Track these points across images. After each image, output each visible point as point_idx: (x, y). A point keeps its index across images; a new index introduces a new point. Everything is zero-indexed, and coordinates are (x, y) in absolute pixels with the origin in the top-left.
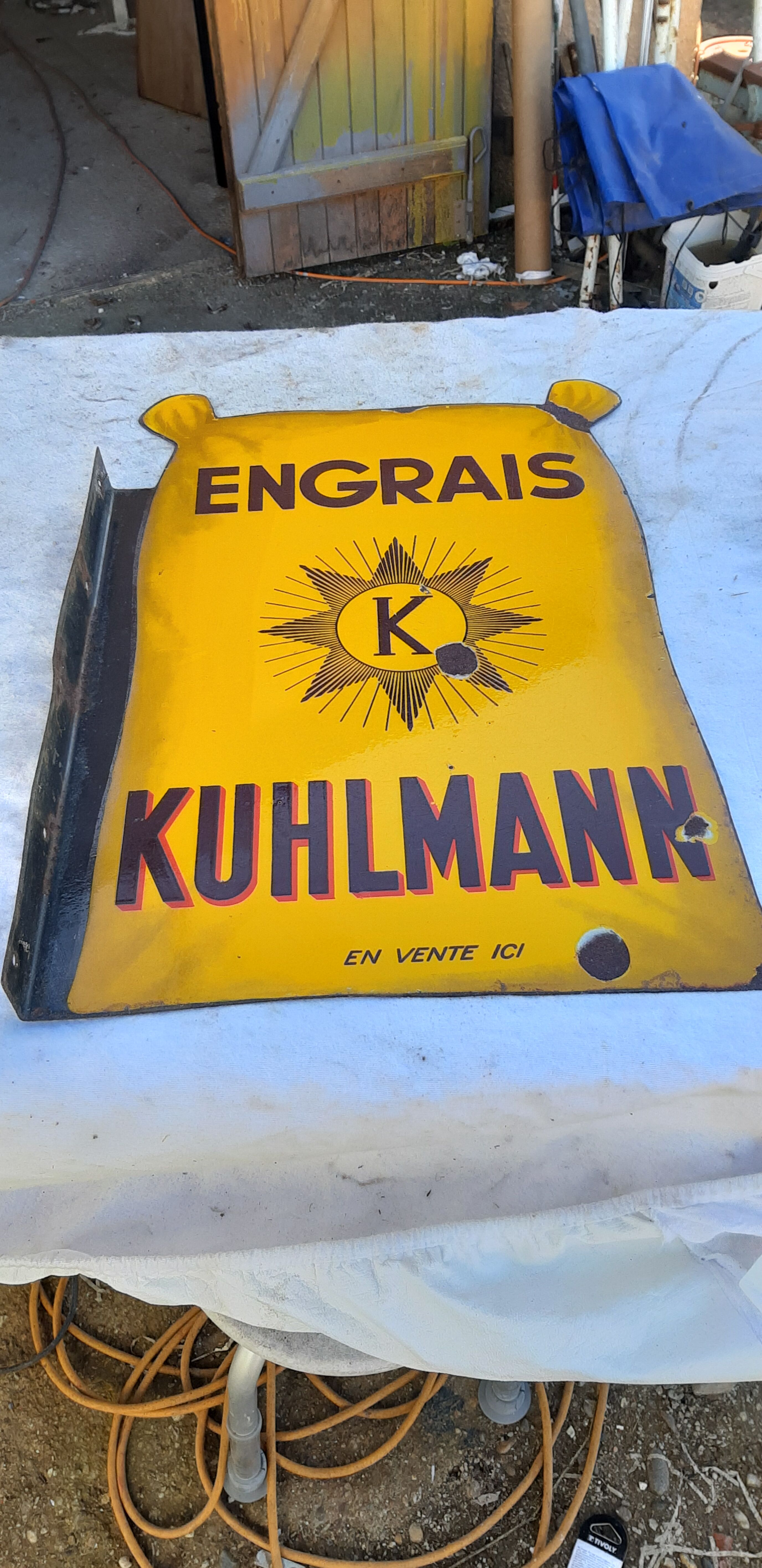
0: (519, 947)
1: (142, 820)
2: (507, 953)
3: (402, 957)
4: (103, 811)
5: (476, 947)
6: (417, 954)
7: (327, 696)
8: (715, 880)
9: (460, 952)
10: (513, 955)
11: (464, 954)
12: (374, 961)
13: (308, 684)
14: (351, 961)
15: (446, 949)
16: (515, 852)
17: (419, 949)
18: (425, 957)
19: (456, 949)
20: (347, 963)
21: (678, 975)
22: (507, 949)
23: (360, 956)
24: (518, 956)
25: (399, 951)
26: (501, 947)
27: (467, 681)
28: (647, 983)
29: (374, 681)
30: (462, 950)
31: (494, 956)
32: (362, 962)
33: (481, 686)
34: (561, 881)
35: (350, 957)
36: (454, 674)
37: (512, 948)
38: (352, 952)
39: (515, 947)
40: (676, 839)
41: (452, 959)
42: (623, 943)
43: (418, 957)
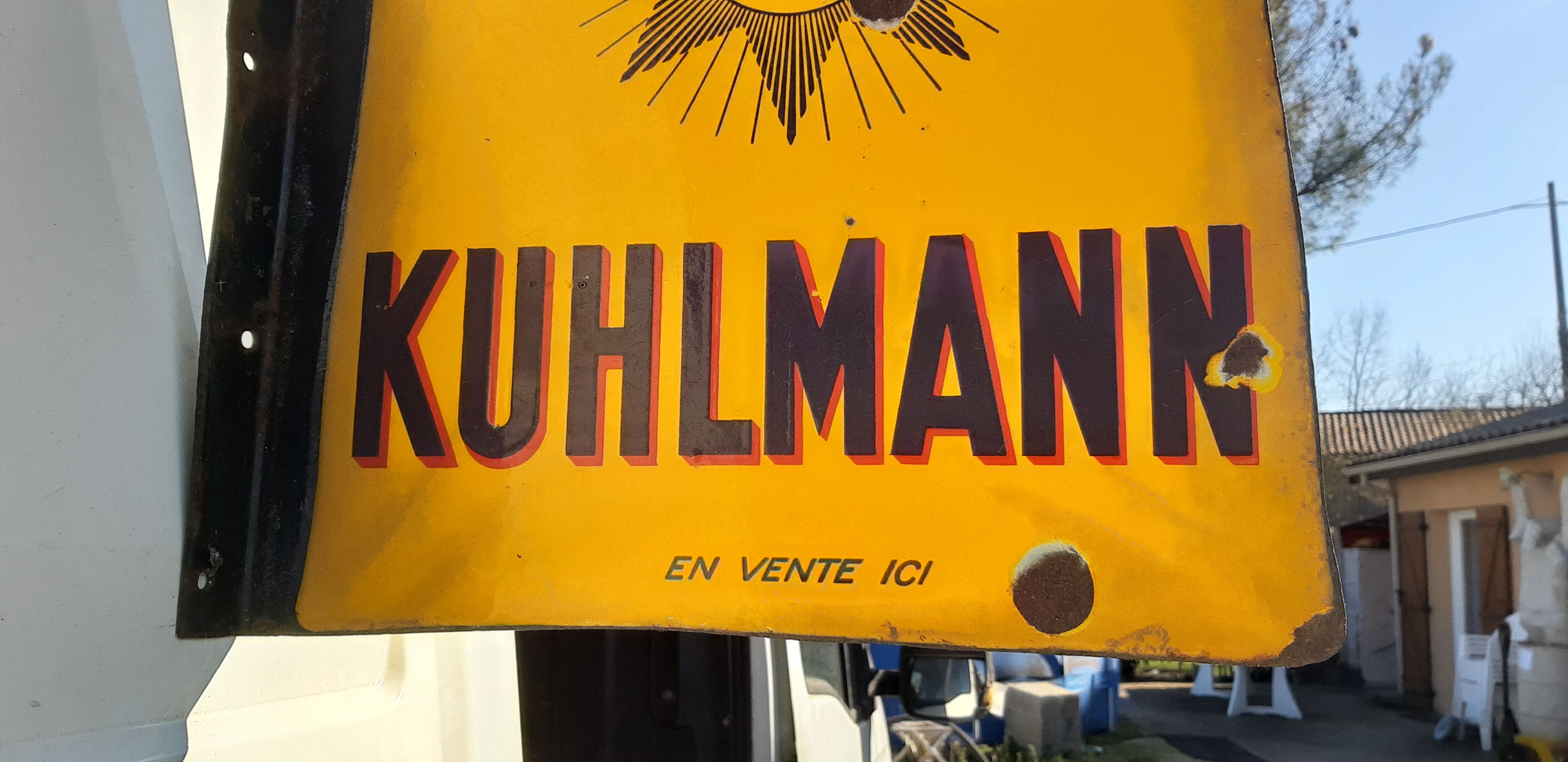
0: (924, 566)
1: (386, 308)
2: (904, 577)
3: (749, 571)
4: (333, 287)
5: (859, 561)
6: (770, 568)
7: (663, 68)
8: (1257, 464)
9: (835, 568)
10: (913, 580)
11: (840, 573)
12: (708, 575)
13: (633, 44)
14: (675, 572)
15: (813, 562)
16: (936, 394)
17: (774, 560)
18: (781, 574)
19: (828, 562)
20: (669, 576)
21: (1166, 633)
22: (906, 568)
23: (688, 566)
24: (921, 583)
25: (744, 560)
26: (897, 566)
27: (895, 34)
28: (1116, 643)
29: (739, 35)
30: (838, 565)
31: (884, 581)
32: (691, 577)
33: (916, 47)
34: (1003, 453)
35: (674, 566)
36: (874, 19)
37: (913, 567)
38: (677, 559)
39: (918, 565)
40: (1206, 379)
41: (821, 580)
42: (1086, 572)
43: (772, 574)
